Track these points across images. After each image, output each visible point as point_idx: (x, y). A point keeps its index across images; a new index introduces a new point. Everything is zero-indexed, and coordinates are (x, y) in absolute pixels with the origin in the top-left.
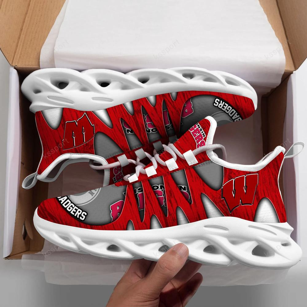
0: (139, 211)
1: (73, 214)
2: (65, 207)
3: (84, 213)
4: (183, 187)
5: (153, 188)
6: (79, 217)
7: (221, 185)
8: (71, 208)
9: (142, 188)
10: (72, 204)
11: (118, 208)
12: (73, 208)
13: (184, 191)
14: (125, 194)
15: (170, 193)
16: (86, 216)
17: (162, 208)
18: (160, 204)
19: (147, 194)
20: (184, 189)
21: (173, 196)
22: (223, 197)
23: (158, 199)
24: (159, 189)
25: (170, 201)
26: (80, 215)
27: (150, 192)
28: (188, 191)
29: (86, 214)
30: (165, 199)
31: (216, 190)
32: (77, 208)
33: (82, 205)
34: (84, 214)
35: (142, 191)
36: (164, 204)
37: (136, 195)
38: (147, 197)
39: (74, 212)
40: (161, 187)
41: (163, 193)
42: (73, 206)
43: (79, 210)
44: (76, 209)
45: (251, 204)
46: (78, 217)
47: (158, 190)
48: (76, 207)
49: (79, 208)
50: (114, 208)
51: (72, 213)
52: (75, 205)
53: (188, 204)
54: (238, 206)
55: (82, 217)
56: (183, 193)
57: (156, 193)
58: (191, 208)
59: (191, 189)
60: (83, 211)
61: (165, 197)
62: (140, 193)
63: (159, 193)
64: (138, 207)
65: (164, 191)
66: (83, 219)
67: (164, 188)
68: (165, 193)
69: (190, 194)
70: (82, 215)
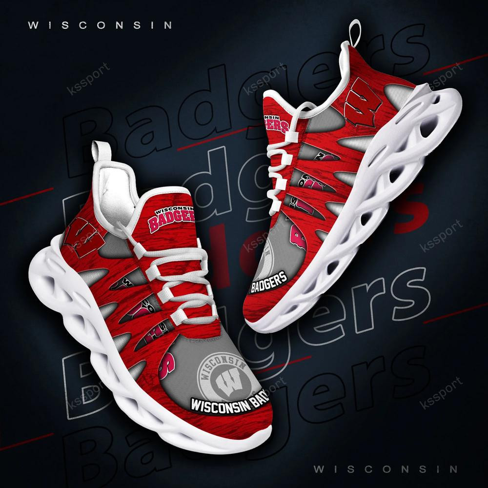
0: (313, 216)
1: (275, 285)
2: (263, 289)
3: (280, 274)
4: (319, 155)
5: (300, 186)
6: (281, 281)
7: (343, 118)
8: (268, 284)
9: (294, 197)
10: (265, 280)
11: (297, 235)
12: (269, 282)
13: (324, 157)
14: (288, 218)
15: (317, 173)
16: (284, 274)
17: (324, 191)
18: (319, 189)
19: (302, 197)
20: (322, 155)
21: (320, 171)
22: (355, 125)
23: (313, 188)
24: (306, 181)
25: (323, 178)
26: (281, 279)
27: (303, 192)
28: (327, 153)
29: (282, 273)
30: (319, 181)
31: (344, 126)
32: (272, 278)
33: (272, 271)
34: (282, 275)
35: (296, 199)
36: (322, 186)
37: (296, 208)
38: (306, 198)
39: (273, 284)
40: (304, 177)
41: (311, 180)
42: (267, 280)
43: (275, 277)
44: (272, 280)
45: (381, 104)
46: (280, 283)
47: (305, 182)
48: (270, 279)
49: (273, 276)
50: (294, 240)
51: (273, 286)
52: (268, 278)
53: (338, 162)
54: (373, 116)
55: (284, 278)
56: (324, 160)
57: (306, 187)
58: (344, 162)
59: (327, 149)
60: (278, 274)
61: (317, 180)
62: (297, 202)
63: (310, 183)
64: (309, 214)
65: (311, 177)
66: (286, 279)
67: (307, 175)
68: (312, 178)
69: (330, 154)
70: (282, 277)
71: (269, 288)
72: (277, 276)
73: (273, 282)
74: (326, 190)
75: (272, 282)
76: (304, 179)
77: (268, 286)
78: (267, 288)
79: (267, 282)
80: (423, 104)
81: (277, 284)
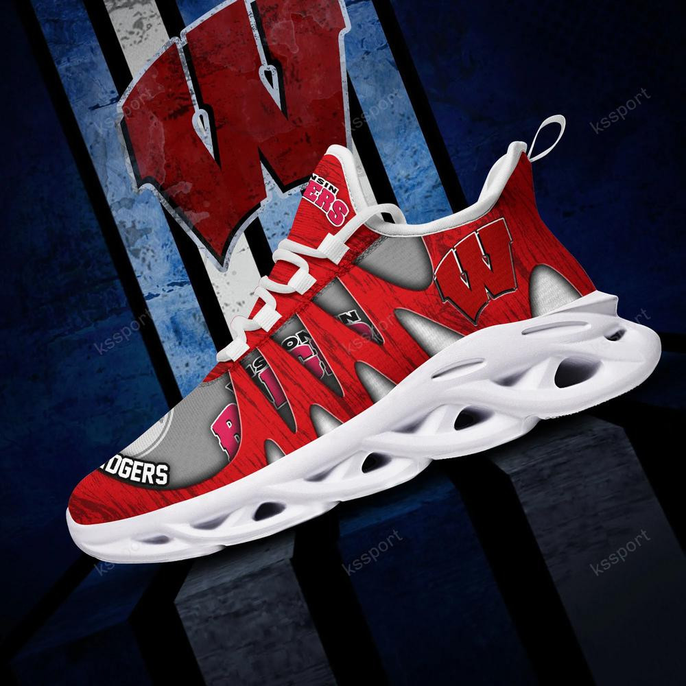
0: (277, 411)
1: (138, 479)
2: (114, 472)
3: (160, 467)
4: (349, 314)
5: (285, 347)
6: (154, 480)
7: (432, 274)
8: (129, 469)
9: (262, 358)
10: (126, 460)
11: (229, 425)
12: (132, 467)
13: (356, 322)
14: (230, 386)
15: (328, 343)
16: (167, 472)
17: (323, 382)
18: (316, 374)
19: (278, 367)
20: (354, 318)
21: (335, 344)
22: (445, 299)
23: (306, 366)
24: (301, 344)
25: (334, 359)
26: (155, 477)
27: (283, 359)
28: (365, 319)
29: (165, 468)
30: (322, 359)
31: (424, 289)
32: (141, 464)
33: (147, 453)
34: (162, 471)
35: (264, 364)
36: (324, 371)
37: (256, 380)
38: (283, 373)
39: (137, 475)
40: (302, 336)
41: (310, 346)
42: (131, 462)
43: (147, 466)
44: (139, 468)
45: (512, 289)
46: (151, 481)
47: (298, 346)
48: (137, 463)
49: (144, 462)
50: (220, 429)
51: (133, 478)
52: (134, 459)
53: (376, 345)
54: (485, 304)
55: (161, 478)
57: (295, 355)
58: (386, 352)
59: (369, 312)
60: (156, 465)
61: (320, 355)
62: (262, 371)
63: (305, 352)
64: (272, 404)
65: (312, 342)
66: (164, 482)
67: (308, 336)
68: (315, 347)
69: (371, 324)
70: (159, 474)
71: (126, 476)
72: (152, 466)
73: (139, 472)
74: (327, 383)
75: (136, 471)
76: (298, 339)
77: (125, 472)
78: (121, 474)
79: (127, 464)
80: (588, 327)
81: (144, 481)
